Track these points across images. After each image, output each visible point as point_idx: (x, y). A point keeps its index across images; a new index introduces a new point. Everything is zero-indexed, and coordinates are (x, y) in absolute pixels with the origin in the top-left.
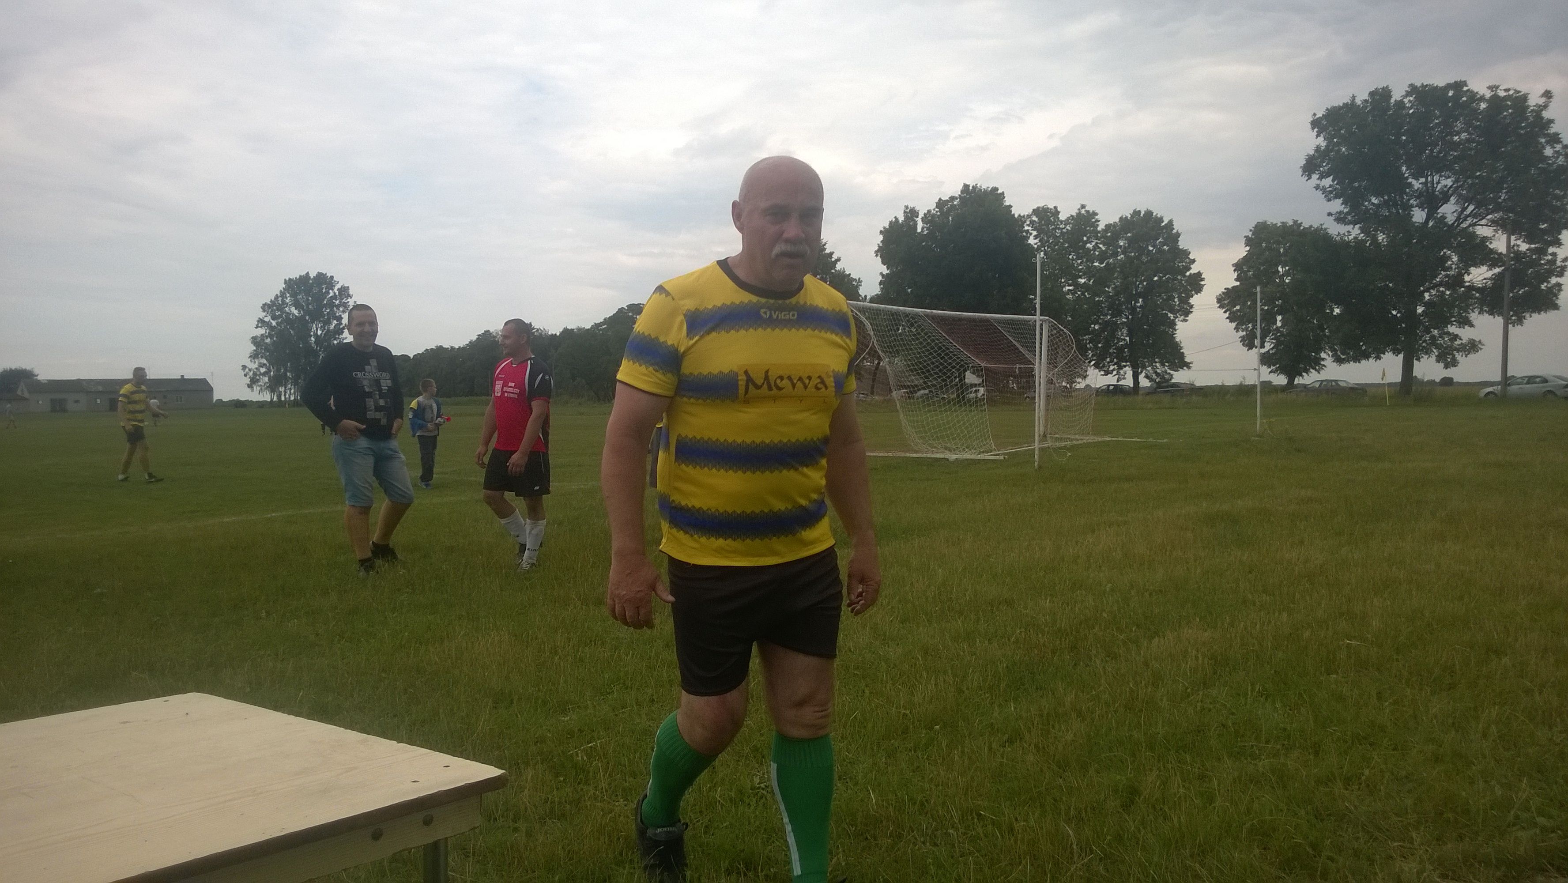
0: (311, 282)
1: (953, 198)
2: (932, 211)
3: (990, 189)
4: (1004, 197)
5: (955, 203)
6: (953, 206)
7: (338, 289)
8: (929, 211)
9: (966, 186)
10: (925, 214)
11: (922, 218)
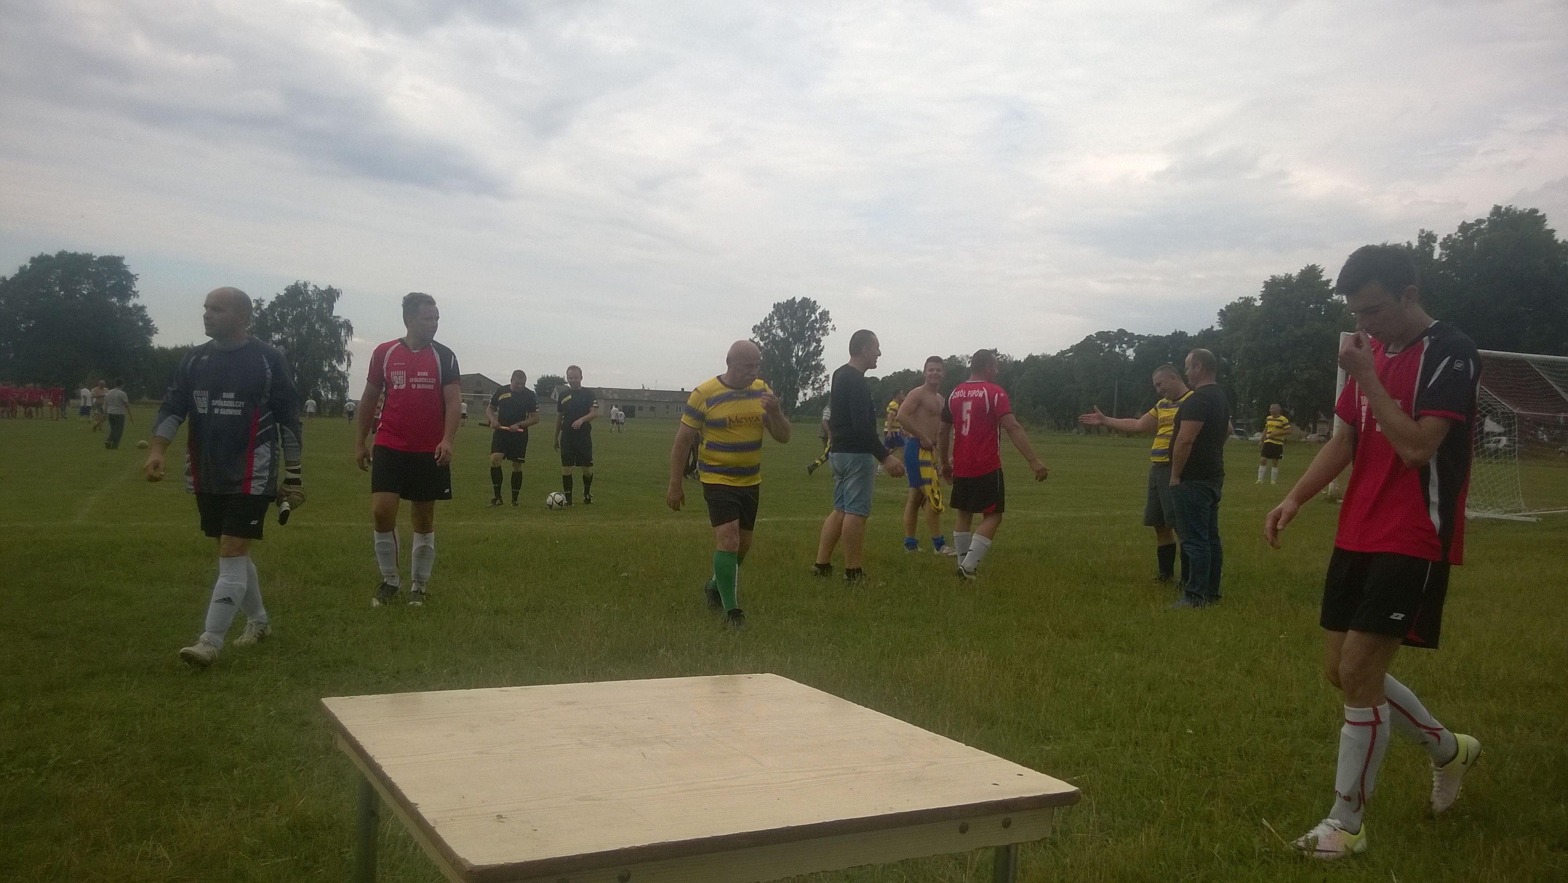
0: (796, 306)
1: (1479, 222)
2: (1454, 236)
3: (1527, 211)
4: (1545, 221)
5: (1482, 227)
6: (1480, 231)
7: (819, 313)
8: (1449, 236)
9: (1497, 209)
10: (1444, 239)
11: (1441, 244)
